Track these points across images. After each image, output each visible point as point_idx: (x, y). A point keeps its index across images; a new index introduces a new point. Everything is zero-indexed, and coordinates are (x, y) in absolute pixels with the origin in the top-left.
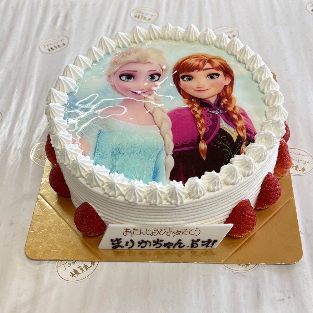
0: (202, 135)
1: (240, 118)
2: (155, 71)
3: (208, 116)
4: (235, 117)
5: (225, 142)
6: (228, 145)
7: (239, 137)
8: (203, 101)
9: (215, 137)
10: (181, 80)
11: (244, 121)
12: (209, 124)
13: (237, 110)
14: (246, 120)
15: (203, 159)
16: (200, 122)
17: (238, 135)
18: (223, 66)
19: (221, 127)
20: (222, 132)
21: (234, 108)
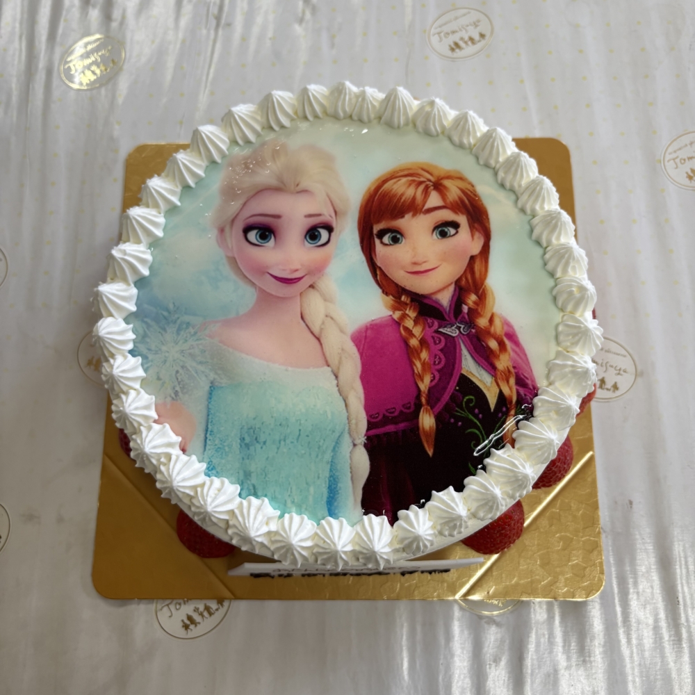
0: (424, 392)
1: (502, 345)
2: (319, 215)
3: (435, 344)
4: (493, 344)
5: (471, 411)
6: (478, 419)
7: (501, 397)
8: (426, 301)
9: (453, 397)
10: (377, 241)
11: (512, 354)
12: (439, 363)
13: (498, 328)
14: (516, 352)
15: (428, 455)
16: (420, 359)
17: (498, 391)
18: (468, 199)
19: (464, 372)
20: (467, 385)
21: (491, 321)
